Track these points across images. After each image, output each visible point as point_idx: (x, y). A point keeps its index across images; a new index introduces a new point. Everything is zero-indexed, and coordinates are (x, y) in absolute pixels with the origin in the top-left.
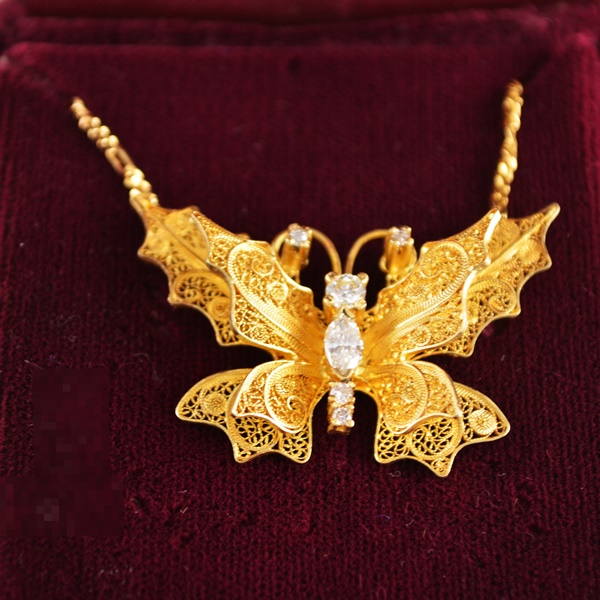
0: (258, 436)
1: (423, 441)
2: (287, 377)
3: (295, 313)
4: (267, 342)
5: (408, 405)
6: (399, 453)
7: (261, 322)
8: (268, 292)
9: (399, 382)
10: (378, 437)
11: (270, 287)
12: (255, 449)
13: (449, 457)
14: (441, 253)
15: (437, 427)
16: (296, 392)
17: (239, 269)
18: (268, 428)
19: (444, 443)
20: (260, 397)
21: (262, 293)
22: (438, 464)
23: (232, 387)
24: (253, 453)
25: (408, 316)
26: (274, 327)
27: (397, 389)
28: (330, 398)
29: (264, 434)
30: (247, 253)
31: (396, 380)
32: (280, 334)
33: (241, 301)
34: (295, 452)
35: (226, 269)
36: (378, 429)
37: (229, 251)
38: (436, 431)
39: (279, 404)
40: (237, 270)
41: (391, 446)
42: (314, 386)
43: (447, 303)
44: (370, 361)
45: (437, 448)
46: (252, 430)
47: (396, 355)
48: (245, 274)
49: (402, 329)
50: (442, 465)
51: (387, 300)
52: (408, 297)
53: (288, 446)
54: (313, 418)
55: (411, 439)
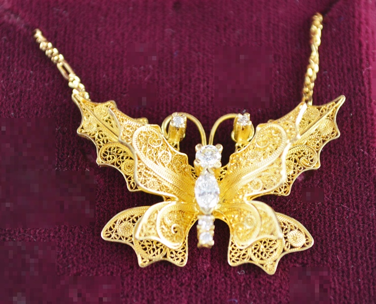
0: (154, 250)
1: (258, 251)
2: (172, 212)
3: (176, 170)
4: (158, 190)
5: (248, 230)
6: (243, 259)
7: (154, 177)
8: (159, 158)
9: (242, 215)
10: (230, 248)
11: (160, 154)
12: (152, 258)
13: (275, 261)
14: (269, 131)
15: (268, 242)
16: (177, 222)
17: (140, 143)
18: (160, 244)
19: (272, 252)
20: (154, 226)
21: (155, 158)
22: (268, 266)
23: (137, 218)
24: (150, 260)
25: (248, 172)
26: (163, 180)
27: (242, 219)
28: (198, 227)
29: (157, 248)
30: (145, 132)
31: (241, 213)
32: (167, 184)
33: (141, 164)
34: (178, 259)
35: (131, 144)
36: (230, 243)
37: (133, 132)
38: (267, 244)
39: (166, 230)
40: (138, 144)
41: (238, 255)
42: (189, 217)
43: (273, 164)
44: (224, 200)
45: (267, 256)
46: (150, 246)
47: (241, 197)
48: (144, 147)
49: (245, 180)
50: (270, 266)
51: (235, 161)
52: (248, 159)
53: (173, 256)
54: (188, 237)
55: (251, 250)
